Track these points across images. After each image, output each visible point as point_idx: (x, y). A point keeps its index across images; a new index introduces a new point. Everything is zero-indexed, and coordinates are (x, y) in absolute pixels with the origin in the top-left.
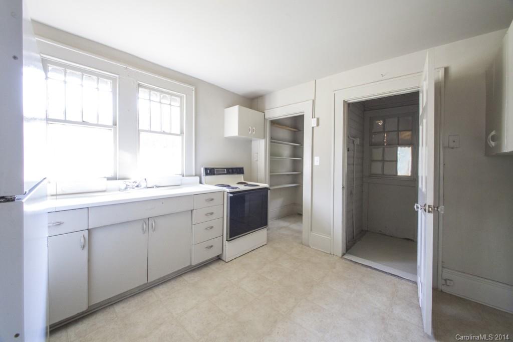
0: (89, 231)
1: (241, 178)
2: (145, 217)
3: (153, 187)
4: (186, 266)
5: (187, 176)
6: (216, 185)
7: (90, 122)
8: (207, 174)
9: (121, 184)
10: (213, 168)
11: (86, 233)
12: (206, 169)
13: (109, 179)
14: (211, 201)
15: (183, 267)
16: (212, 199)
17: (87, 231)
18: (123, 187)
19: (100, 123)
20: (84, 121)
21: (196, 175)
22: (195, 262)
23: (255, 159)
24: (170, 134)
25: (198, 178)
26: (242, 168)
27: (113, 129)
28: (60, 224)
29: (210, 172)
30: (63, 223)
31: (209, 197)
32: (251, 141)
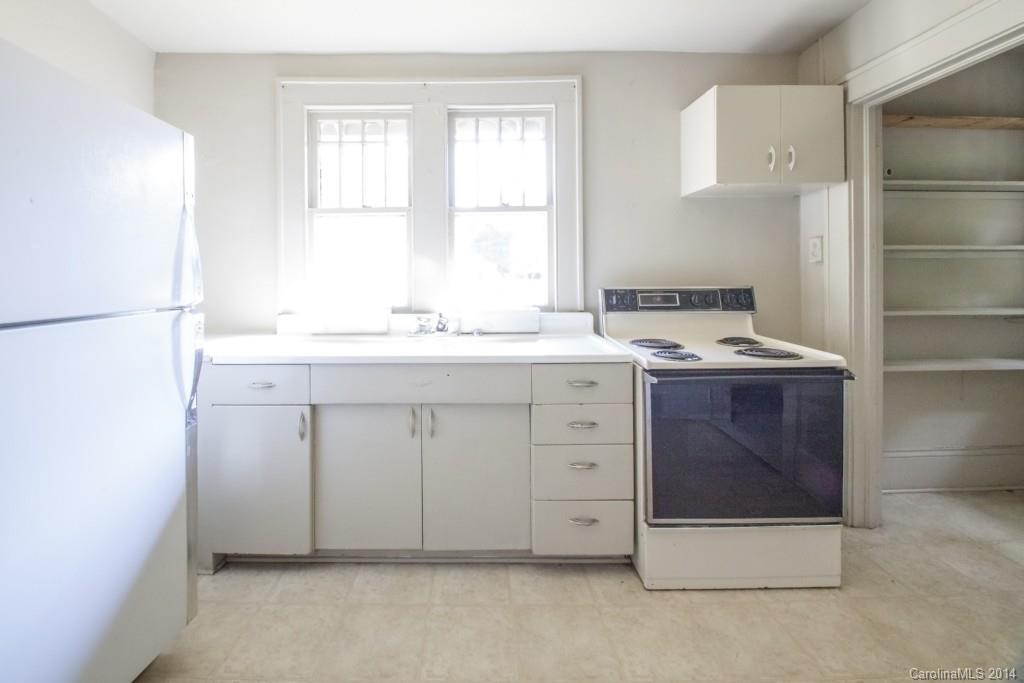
0: (314, 408)
1: (743, 324)
2: (416, 402)
3: (472, 333)
4: (519, 548)
5: (561, 310)
6: (633, 342)
7: (374, 206)
8: (610, 308)
9: (411, 322)
10: (633, 292)
11: (307, 411)
12: (608, 294)
13: (395, 311)
14: (588, 390)
15: (510, 547)
16: (592, 384)
17: (308, 407)
18: (415, 327)
19: (389, 205)
20: (364, 206)
21: (586, 310)
22: (541, 548)
23: (812, 260)
24: (524, 208)
25: (589, 318)
26: (749, 293)
27: (405, 213)
28: (270, 386)
29: (622, 300)
30: (274, 386)
31: (584, 376)
32: (797, 197)
